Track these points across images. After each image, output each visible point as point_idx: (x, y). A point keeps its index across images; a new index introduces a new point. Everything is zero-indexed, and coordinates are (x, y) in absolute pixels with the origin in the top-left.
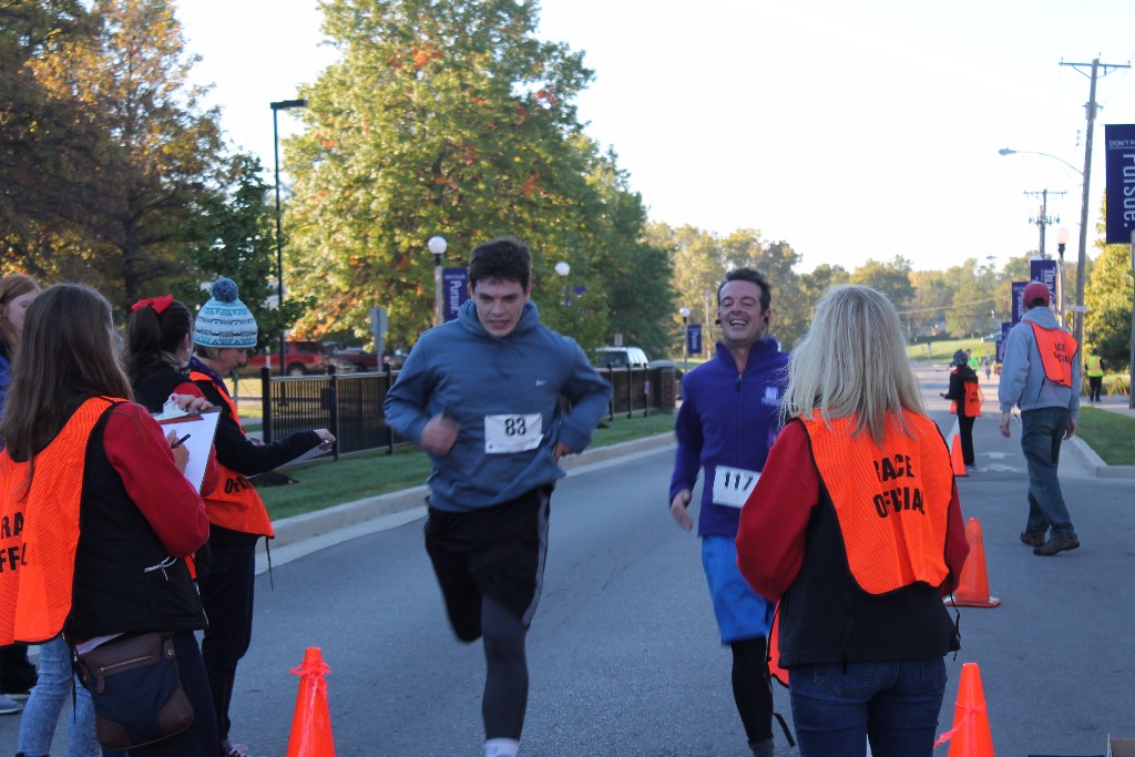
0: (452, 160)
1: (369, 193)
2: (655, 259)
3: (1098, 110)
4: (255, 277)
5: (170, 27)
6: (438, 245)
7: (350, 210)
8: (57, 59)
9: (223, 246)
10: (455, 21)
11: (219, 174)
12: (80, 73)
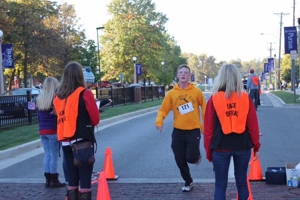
0: (137, 39)
1: (119, 48)
2: (184, 61)
3: (283, 24)
5: (73, 12)
6: (135, 59)
7: (115, 51)
8: (48, 20)
9: (86, 60)
10: (137, 8)
11: (85, 44)
12: (54, 23)
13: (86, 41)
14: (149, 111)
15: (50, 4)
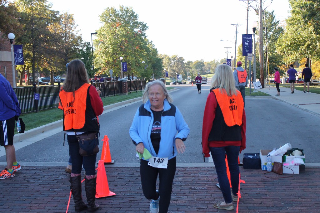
0: (123, 43)
2: (160, 60)
3: (237, 33)
5: (72, 20)
6: (121, 58)
7: (105, 52)
8: (52, 26)
10: (123, 18)
11: (82, 46)
12: (56, 28)
13: (83, 44)
15: (54, 13)
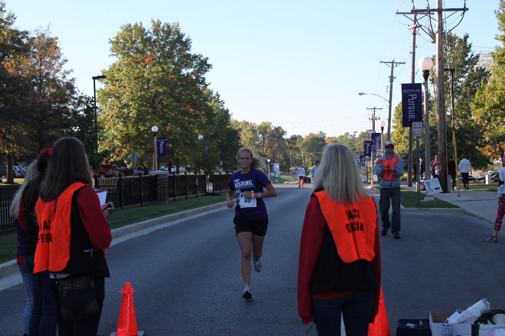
0: (159, 98)
2: (234, 133)
3: (394, 79)
4: (92, 141)
5: (55, 49)
7: (122, 116)
8: (13, 62)
11: (74, 103)
12: (22, 66)
14: (182, 216)
15: (17, 35)
